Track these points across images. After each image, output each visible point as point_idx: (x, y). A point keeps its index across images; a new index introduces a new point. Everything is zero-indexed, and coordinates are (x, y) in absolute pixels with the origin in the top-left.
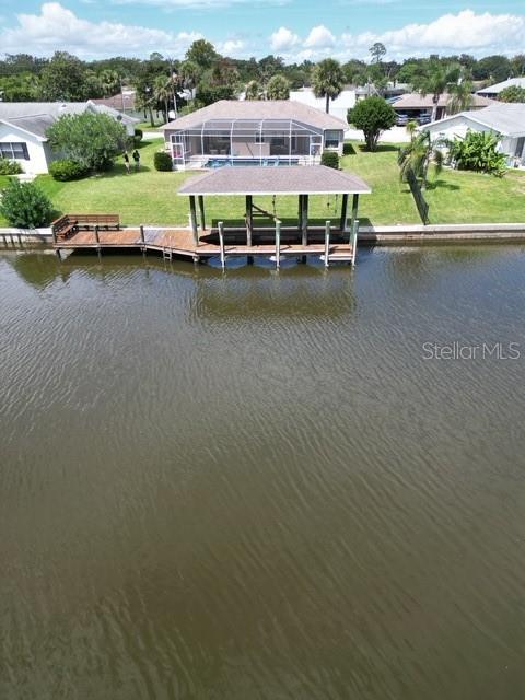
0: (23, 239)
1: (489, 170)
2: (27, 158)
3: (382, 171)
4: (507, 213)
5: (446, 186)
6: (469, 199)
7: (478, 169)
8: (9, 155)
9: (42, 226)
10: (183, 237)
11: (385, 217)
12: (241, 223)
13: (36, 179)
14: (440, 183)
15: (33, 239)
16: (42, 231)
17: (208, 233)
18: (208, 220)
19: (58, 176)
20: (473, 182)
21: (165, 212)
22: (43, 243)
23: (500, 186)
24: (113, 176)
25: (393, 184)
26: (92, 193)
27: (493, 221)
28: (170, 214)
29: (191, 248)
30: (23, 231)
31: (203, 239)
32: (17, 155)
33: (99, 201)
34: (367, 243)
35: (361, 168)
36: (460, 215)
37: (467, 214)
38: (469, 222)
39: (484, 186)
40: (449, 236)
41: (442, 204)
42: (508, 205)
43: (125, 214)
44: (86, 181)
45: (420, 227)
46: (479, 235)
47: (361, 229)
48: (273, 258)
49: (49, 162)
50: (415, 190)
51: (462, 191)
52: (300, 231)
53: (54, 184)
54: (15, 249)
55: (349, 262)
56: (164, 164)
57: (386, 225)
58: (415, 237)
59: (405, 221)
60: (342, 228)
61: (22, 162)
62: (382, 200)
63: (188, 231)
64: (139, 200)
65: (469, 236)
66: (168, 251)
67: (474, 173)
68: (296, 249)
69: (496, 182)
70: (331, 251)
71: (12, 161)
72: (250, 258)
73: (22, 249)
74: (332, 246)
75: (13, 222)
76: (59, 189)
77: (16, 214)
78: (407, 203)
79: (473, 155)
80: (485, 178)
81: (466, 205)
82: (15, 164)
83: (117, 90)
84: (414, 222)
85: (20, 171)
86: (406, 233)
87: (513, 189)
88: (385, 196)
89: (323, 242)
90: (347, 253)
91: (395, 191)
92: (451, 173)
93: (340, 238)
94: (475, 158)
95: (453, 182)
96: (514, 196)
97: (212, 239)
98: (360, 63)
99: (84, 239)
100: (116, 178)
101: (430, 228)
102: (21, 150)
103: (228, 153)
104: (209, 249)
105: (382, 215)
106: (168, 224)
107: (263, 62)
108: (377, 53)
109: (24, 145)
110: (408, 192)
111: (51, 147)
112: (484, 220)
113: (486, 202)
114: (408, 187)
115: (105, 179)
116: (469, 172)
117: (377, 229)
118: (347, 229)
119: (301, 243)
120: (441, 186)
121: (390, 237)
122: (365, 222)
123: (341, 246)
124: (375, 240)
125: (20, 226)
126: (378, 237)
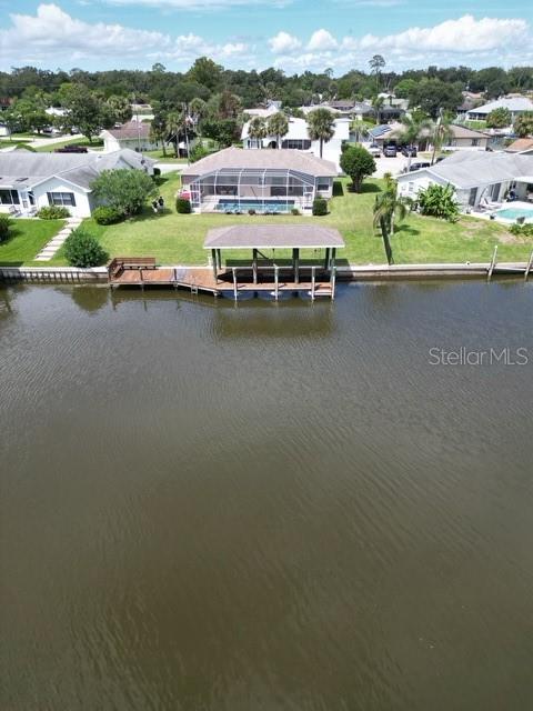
0: (81, 275)
1: (445, 216)
2: (74, 204)
3: (362, 215)
4: (454, 255)
5: (409, 231)
6: (427, 242)
7: (436, 215)
8: (59, 202)
9: (95, 265)
10: (204, 275)
11: (360, 258)
12: (248, 263)
13: (83, 223)
14: (405, 228)
15: (89, 276)
16: (96, 269)
17: (223, 272)
18: (223, 260)
19: (101, 222)
20: (432, 227)
21: (190, 253)
22: (96, 278)
23: (452, 231)
24: (143, 220)
25: (369, 229)
26: (130, 236)
27: (442, 261)
28: (193, 255)
29: (213, 285)
30: (81, 270)
31: (220, 277)
32: (66, 202)
33: (136, 243)
34: (345, 279)
35: (345, 212)
36: (418, 256)
37: (424, 255)
38: (424, 263)
39: (439, 231)
40: (408, 273)
41: (405, 247)
42: (456, 248)
43: (158, 254)
44: (122, 225)
45: (386, 267)
46: (431, 273)
47: (340, 268)
48: (273, 293)
49: (92, 209)
50: (385, 234)
51: (422, 235)
52: (294, 269)
53: (97, 227)
54: (74, 283)
55: (330, 297)
56: (184, 207)
57: (360, 265)
58: (382, 274)
59: (375, 262)
60: (326, 268)
61: (70, 208)
62: (359, 243)
63: (208, 270)
64: (168, 243)
65: (424, 273)
66: (195, 288)
67: (434, 219)
68: (291, 286)
69: (451, 227)
70: (317, 288)
71: (62, 206)
72: (256, 293)
73: (79, 283)
74: (317, 284)
75: (73, 263)
76: (102, 233)
77: (76, 257)
78: (378, 246)
79: (433, 204)
80: (442, 223)
81: (423, 247)
82: (64, 210)
83: (127, 116)
84: (382, 263)
85: (68, 216)
86: (375, 271)
87: (462, 234)
88: (362, 239)
89: (310, 281)
90: (328, 289)
91: (370, 235)
92: (416, 219)
93: (323, 277)
94: (436, 206)
95: (416, 227)
96: (462, 240)
97: (227, 278)
98: (360, 73)
99: (130, 277)
100: (147, 221)
101: (394, 267)
102: (69, 198)
103: (235, 194)
104: (226, 286)
105: (357, 257)
106: (192, 264)
107: (264, 74)
108: (377, 64)
109: (72, 195)
110: (380, 236)
111: (94, 197)
112: (436, 261)
113: (439, 246)
114: (380, 231)
115: (138, 223)
116: (430, 218)
117: (353, 268)
118: (329, 268)
119: (293, 281)
120: (406, 230)
121: (364, 274)
122: (344, 262)
123: (324, 284)
124: (352, 276)
125: (79, 266)
126: (354, 274)
